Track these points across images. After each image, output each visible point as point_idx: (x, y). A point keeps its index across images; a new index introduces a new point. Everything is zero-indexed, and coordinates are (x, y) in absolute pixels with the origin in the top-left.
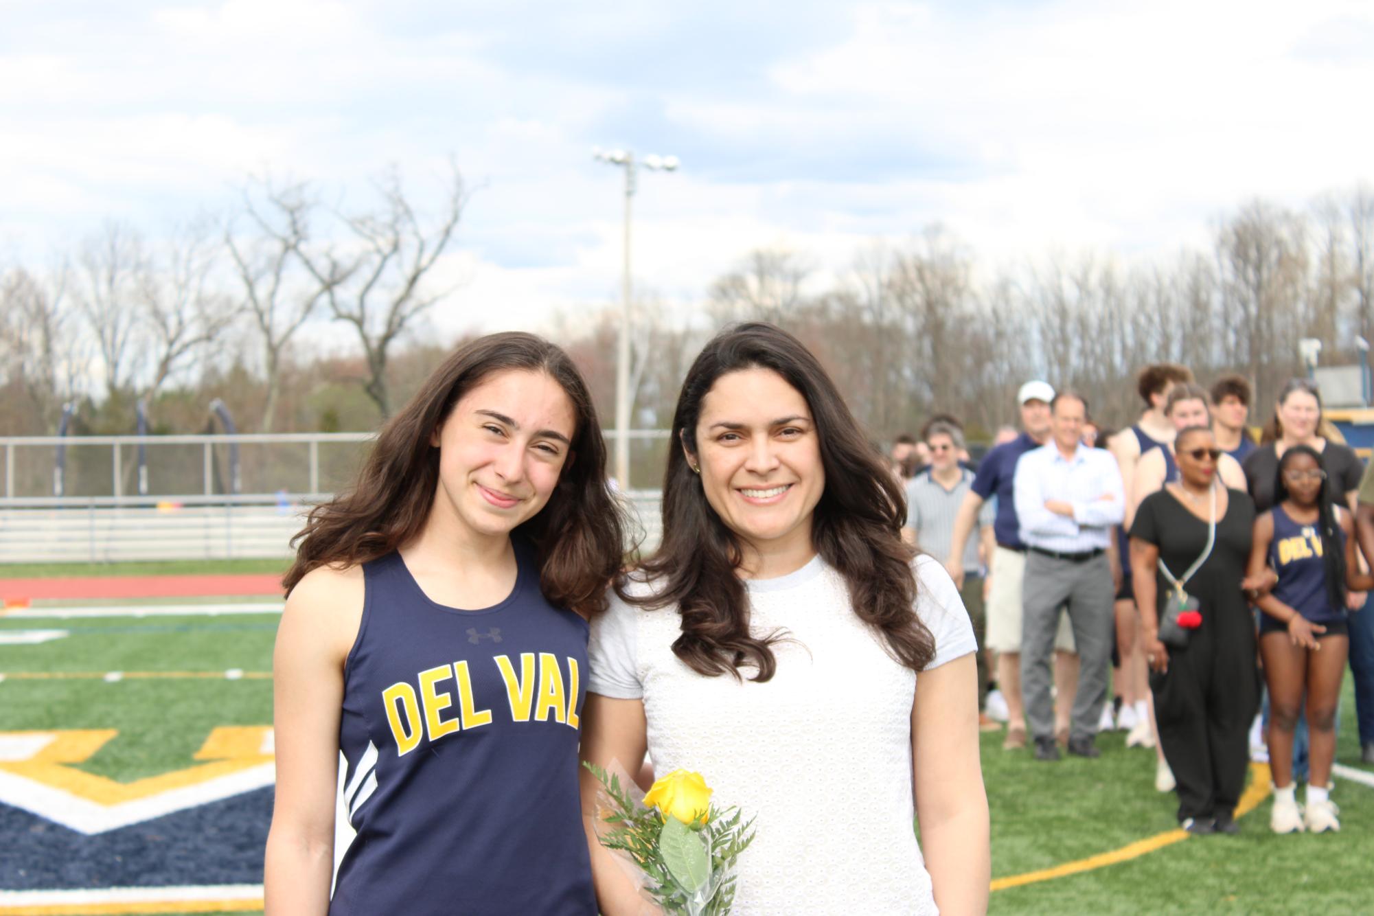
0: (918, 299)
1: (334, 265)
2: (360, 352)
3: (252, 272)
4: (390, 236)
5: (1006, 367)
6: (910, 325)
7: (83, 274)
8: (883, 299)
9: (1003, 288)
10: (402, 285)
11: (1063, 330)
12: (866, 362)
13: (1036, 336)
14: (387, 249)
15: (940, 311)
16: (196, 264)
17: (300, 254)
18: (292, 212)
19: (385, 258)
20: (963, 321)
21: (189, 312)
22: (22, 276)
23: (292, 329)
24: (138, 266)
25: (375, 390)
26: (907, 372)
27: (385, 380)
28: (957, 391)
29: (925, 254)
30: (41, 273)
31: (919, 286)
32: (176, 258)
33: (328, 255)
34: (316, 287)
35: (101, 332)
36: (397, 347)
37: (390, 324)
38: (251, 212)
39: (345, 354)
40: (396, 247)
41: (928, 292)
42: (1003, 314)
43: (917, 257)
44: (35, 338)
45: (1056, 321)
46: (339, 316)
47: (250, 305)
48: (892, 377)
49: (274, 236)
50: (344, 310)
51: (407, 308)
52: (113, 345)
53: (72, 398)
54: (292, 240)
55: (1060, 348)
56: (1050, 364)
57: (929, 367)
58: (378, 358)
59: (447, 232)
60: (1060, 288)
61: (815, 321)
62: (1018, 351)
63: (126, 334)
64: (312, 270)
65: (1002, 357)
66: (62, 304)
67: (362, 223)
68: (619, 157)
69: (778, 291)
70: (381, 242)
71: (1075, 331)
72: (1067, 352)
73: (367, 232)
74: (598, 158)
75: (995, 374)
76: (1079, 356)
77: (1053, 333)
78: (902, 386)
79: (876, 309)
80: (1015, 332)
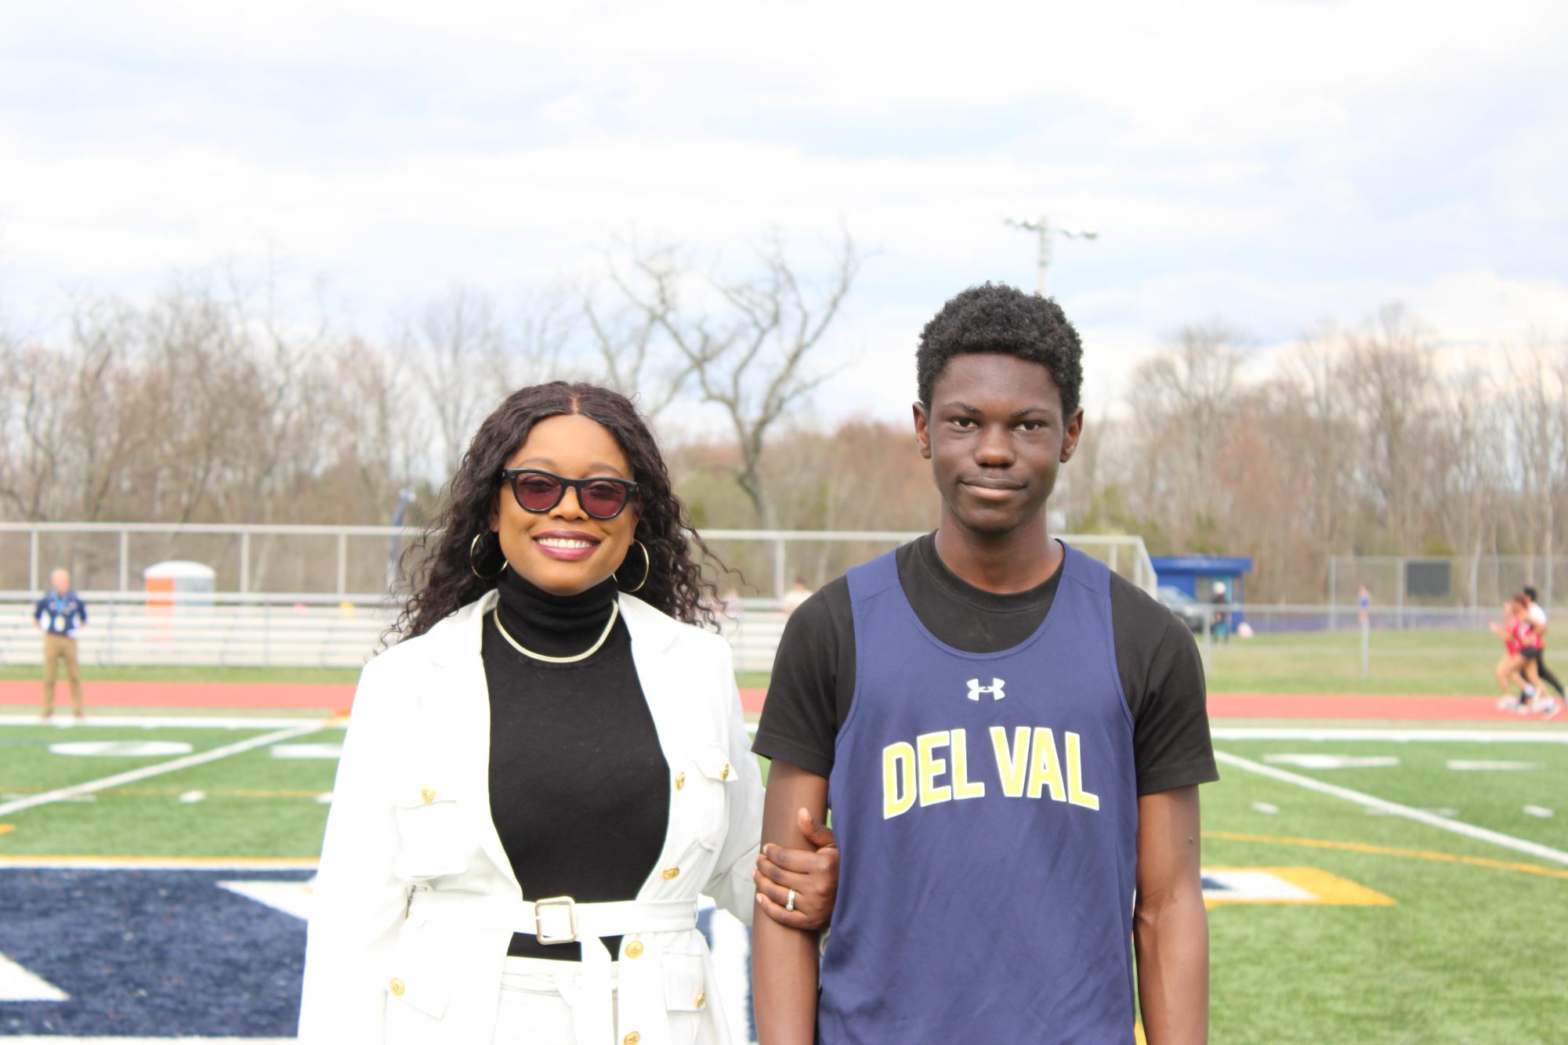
0: (1372, 391)
1: (706, 339)
2: (732, 437)
3: (613, 344)
4: (769, 306)
5: (1473, 471)
6: (1362, 420)
7: (425, 344)
8: (1331, 389)
9: (1472, 381)
10: (782, 362)
11: (1542, 428)
12: (1310, 461)
13: (1510, 436)
14: (765, 322)
15: (1398, 403)
16: (549, 336)
17: (668, 326)
18: (659, 278)
19: (763, 332)
20: (1427, 416)
22: (357, 343)
24: (487, 336)
25: (748, 482)
26: (1358, 475)
27: (758, 470)
28: (1416, 497)
29: (1382, 340)
30: (378, 339)
31: (1374, 376)
32: (528, 326)
33: (699, 328)
34: (685, 362)
35: (442, 410)
36: (774, 433)
37: (766, 407)
38: (614, 277)
39: (714, 440)
40: (776, 319)
41: (1384, 384)
42: (1471, 412)
43: (1373, 343)
44: (370, 413)
45: (1534, 419)
46: (710, 397)
48: (1340, 478)
49: (640, 305)
50: (715, 391)
51: (787, 389)
52: (456, 425)
53: (408, 484)
54: (660, 310)
55: (1538, 450)
56: (1526, 468)
57: (1381, 467)
58: (752, 446)
59: (835, 304)
60: (1540, 381)
61: (1253, 412)
62: (1489, 452)
63: (470, 412)
64: (681, 343)
65: (1468, 459)
66: (400, 378)
67: (739, 292)
68: (1032, 222)
69: (1211, 377)
70: (759, 314)
71: (1556, 430)
72: (1546, 454)
73: (744, 302)
74: (1008, 222)
75: (1460, 479)
76: (1560, 460)
77: (1531, 433)
78: (1352, 490)
79: (1323, 401)
80: (1485, 430)
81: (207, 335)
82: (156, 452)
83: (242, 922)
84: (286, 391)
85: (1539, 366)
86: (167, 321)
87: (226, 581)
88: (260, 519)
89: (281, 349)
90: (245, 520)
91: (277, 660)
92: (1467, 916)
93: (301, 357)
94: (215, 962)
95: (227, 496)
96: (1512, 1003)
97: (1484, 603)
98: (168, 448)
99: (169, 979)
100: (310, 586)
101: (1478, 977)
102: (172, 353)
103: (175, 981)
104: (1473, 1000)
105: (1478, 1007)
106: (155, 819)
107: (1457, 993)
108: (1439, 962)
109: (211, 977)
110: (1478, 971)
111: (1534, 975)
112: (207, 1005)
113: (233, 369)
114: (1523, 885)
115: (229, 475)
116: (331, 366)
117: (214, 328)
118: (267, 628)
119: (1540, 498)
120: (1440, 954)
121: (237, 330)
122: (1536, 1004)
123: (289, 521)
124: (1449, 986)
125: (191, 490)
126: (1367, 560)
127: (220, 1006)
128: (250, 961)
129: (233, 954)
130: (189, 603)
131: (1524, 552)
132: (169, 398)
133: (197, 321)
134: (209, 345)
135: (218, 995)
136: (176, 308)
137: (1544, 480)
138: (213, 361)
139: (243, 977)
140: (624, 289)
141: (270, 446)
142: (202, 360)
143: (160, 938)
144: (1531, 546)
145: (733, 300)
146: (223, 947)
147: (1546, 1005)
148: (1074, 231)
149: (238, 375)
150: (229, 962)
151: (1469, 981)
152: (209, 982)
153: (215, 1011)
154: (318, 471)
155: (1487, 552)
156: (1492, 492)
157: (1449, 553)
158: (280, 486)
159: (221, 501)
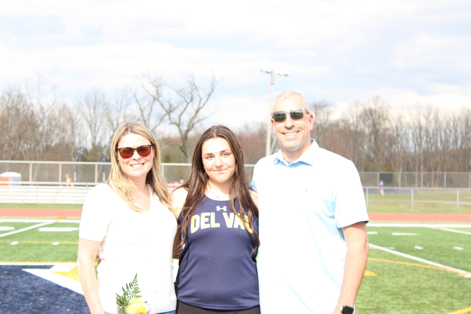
0: (370, 122)
1: (171, 105)
2: (178, 135)
3: (142, 107)
4: (190, 96)
5: (400, 146)
6: (367, 131)
7: (85, 107)
8: (358, 122)
9: (400, 119)
10: (194, 112)
11: (420, 134)
12: (351, 143)
13: (411, 136)
14: (189, 101)
15: (378, 126)
16: (124, 104)
17: (159, 102)
18: (157, 87)
19: (188, 104)
20: (386, 130)
21: (121, 120)
22: (65, 106)
23: (156, 127)
24: (104, 104)
25: (183, 149)
26: (365, 147)
27: (186, 145)
28: (383, 154)
29: (373, 107)
30: (71, 105)
31: (370, 118)
32: (117, 101)
33: (169, 102)
34: (164, 112)
35: (91, 126)
36: (191, 134)
37: (189, 126)
38: (143, 87)
39: (173, 136)
40: (192, 99)
41: (373, 120)
42: (399, 129)
43: (370, 108)
44: (69, 127)
45: (418, 131)
46: (172, 123)
47: (142, 118)
48: (360, 148)
49: (151, 95)
50: (173, 121)
51: (195, 121)
52: (95, 131)
53: (80, 149)
54: (157, 97)
55: (419, 140)
56: (415, 146)
57: (373, 145)
58: (185, 138)
59: (209, 95)
60: (420, 120)
61: (334, 128)
62: (404, 141)
63: (99, 127)
64: (163, 107)
65: (398, 143)
66: (78, 117)
67: (181, 91)
68: (269, 71)
69: (322, 118)
70: (187, 98)
71: (424, 134)
72: (421, 142)
73: (182, 94)
74: (262, 71)
75: (396, 149)
76: (425, 143)
77: (417, 135)
78: (364, 152)
79: (355, 125)
80: (403, 134)
81: (19, 103)
82: (4, 139)
83: (30, 281)
84: (43, 120)
85: (419, 114)
86: (7, 99)
87: (25, 178)
88: (35, 159)
89: (42, 108)
90: (31, 160)
91: (40, 202)
92: (398, 279)
93: (48, 110)
94: (21, 293)
95: (25, 152)
96: (411, 305)
97: (403, 186)
98: (7, 137)
99: (8, 298)
100: (50, 179)
101: (401, 297)
102: (8, 109)
103: (9, 299)
104: (399, 304)
105: (401, 306)
106: (3, 250)
107: (395, 302)
108: (390, 293)
109: (21, 298)
110: (401, 295)
111: (418, 297)
112: (19, 306)
113: (27, 114)
114: (414, 270)
115: (26, 146)
116: (57, 113)
117: (21, 101)
118: (37, 192)
119: (420, 154)
120: (390, 290)
121: (28, 102)
122: (418, 306)
123: (44, 160)
124: (392, 300)
125: (14, 150)
126: (368, 173)
127: (23, 307)
128: (32, 293)
129: (27, 291)
130: (13, 185)
131: (415, 171)
132: (8, 123)
133: (16, 99)
134: (20, 106)
135: (23, 303)
136: (10, 95)
137: (421, 149)
138: (21, 111)
139: (30, 297)
140: (146, 90)
141: (38, 137)
142: (18, 110)
143: (5, 286)
144: (417, 169)
145: (179, 94)
146: (24, 289)
147: (421, 305)
148: (281, 74)
149: (29, 116)
150: (26, 293)
151: (398, 298)
152: (20, 299)
153: (21, 308)
154: (53, 145)
155: (404, 170)
156: (405, 152)
157: (393, 171)
158: (41, 149)
159: (24, 154)
